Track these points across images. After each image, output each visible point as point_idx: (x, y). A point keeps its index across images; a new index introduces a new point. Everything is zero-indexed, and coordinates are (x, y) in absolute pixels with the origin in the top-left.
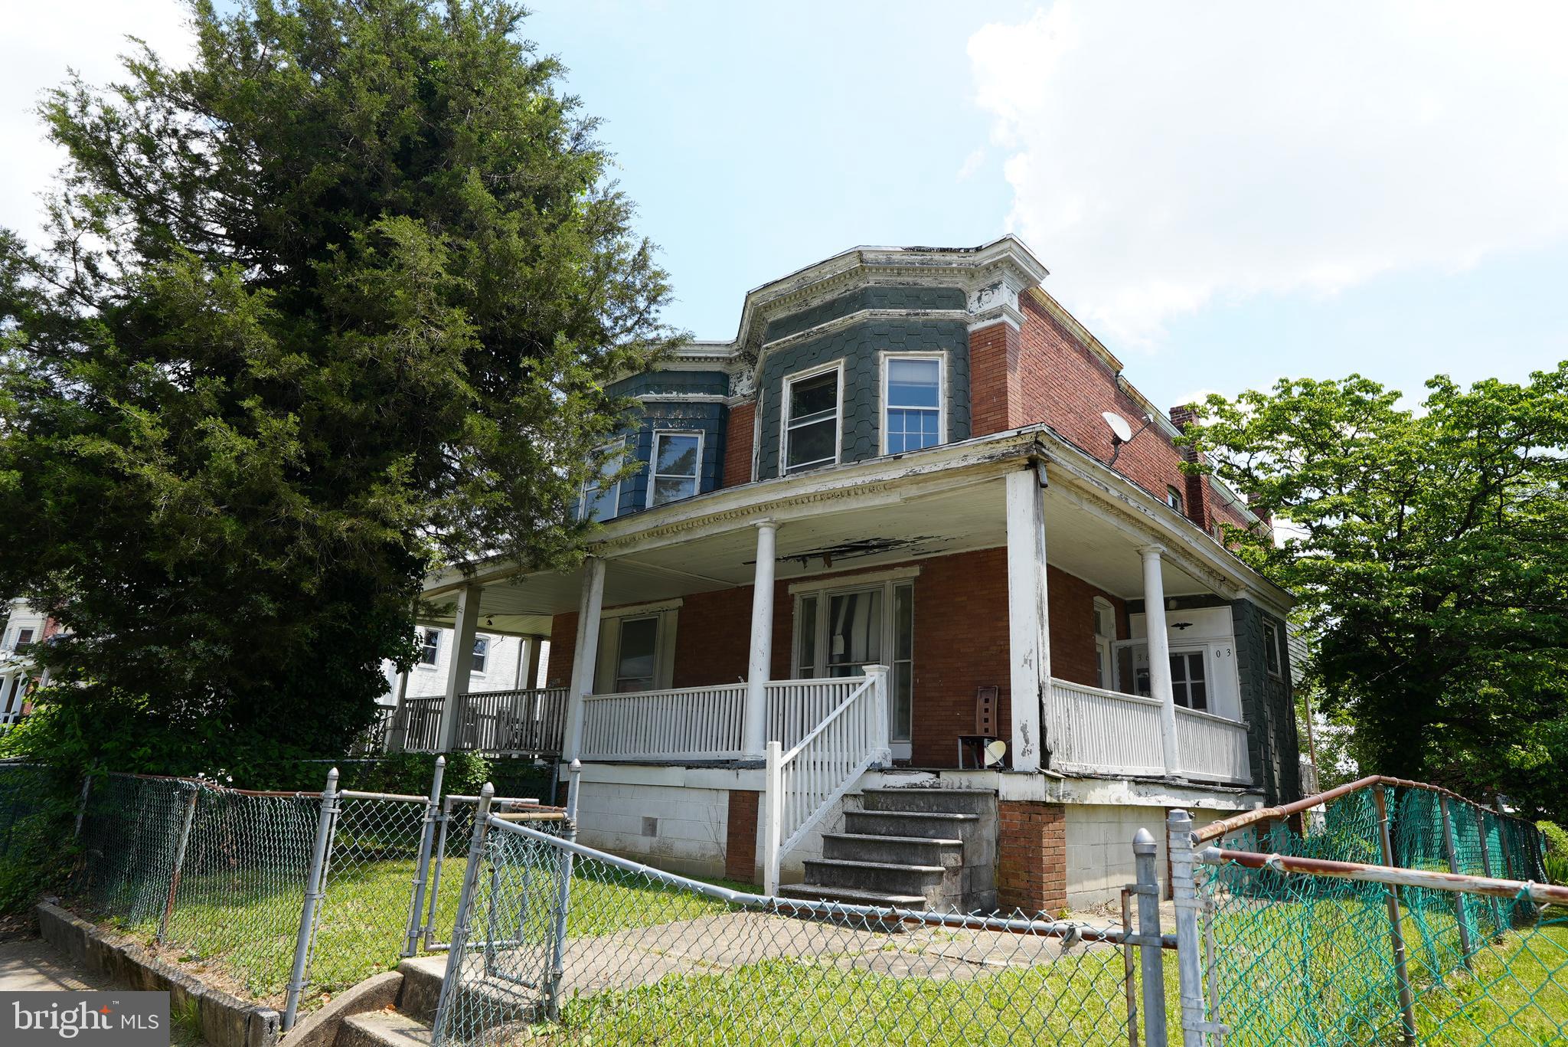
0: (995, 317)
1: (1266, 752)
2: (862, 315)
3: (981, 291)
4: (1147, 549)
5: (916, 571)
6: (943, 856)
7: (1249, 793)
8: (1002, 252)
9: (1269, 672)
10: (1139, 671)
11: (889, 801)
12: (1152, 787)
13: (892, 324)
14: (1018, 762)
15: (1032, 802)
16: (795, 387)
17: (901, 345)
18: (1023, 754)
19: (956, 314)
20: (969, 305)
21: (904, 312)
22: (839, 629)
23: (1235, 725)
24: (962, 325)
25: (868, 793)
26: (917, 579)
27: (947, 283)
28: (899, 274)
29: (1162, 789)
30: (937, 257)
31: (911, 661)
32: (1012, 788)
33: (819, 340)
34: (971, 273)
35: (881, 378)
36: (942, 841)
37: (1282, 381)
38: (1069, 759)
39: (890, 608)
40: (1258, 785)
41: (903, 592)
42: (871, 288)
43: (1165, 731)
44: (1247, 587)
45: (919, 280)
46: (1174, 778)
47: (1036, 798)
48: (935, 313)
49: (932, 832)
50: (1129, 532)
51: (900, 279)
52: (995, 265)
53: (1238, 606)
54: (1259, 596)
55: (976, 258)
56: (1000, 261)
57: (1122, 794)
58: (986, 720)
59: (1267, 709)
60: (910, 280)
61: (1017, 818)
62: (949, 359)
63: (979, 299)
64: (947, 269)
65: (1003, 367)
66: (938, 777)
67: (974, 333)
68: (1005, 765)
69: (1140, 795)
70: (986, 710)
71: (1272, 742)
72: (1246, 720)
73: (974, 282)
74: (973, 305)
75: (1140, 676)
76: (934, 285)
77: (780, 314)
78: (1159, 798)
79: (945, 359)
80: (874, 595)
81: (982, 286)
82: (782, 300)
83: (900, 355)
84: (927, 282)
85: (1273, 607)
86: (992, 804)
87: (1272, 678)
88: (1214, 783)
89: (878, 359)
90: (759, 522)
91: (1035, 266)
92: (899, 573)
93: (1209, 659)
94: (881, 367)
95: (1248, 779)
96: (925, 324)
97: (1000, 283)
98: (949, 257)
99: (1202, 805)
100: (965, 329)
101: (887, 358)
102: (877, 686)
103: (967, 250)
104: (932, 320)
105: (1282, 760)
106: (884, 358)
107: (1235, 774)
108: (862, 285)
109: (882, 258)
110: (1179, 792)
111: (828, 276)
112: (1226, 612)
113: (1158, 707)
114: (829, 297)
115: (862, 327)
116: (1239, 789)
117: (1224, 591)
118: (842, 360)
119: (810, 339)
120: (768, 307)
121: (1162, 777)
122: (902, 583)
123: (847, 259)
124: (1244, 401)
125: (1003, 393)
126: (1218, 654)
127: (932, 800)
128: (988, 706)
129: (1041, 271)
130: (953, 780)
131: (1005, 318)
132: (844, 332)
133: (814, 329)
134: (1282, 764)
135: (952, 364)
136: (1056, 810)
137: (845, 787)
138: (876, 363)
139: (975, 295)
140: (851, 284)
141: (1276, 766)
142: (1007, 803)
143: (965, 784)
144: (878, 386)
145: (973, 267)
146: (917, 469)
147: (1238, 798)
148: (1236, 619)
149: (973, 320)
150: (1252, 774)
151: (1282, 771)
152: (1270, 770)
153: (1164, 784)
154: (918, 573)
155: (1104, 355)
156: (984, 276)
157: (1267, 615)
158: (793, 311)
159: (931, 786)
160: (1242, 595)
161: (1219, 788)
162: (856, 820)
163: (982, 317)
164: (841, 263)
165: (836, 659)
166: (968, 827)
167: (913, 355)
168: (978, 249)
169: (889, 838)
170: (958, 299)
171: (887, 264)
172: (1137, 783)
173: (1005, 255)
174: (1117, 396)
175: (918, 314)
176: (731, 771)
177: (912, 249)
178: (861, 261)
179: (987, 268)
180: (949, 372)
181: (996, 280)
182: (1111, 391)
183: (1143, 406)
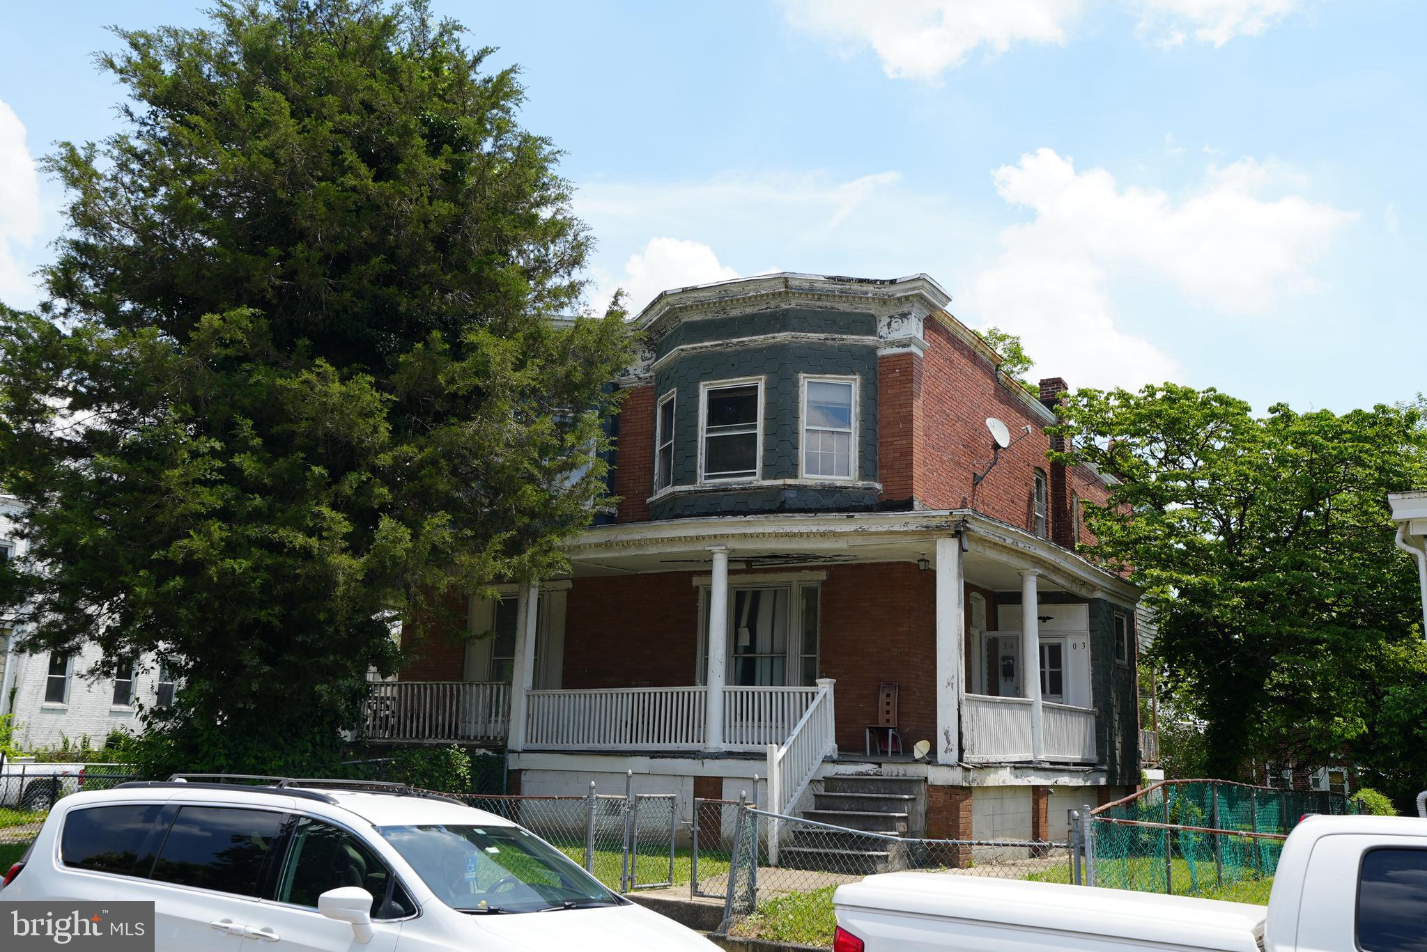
0: (904, 346)
1: (1110, 734)
2: (783, 337)
3: (891, 317)
4: (1026, 572)
5: (823, 576)
6: (898, 824)
7: (1095, 771)
8: (914, 289)
9: (1117, 661)
10: (1004, 658)
11: (845, 786)
12: (1025, 771)
13: (810, 346)
14: (941, 757)
15: (952, 787)
16: (711, 393)
17: (819, 368)
18: (946, 752)
19: (869, 340)
20: (879, 329)
21: (822, 336)
22: (744, 622)
23: (1086, 713)
24: (872, 350)
25: (827, 779)
26: (823, 583)
27: (861, 308)
28: (819, 299)
29: (1032, 772)
30: (856, 287)
31: (818, 656)
32: (939, 776)
33: (739, 353)
34: (884, 301)
35: (801, 399)
36: (897, 815)
37: (1147, 387)
38: (973, 753)
39: (797, 605)
40: (1102, 762)
41: (809, 593)
42: (793, 309)
43: (1035, 725)
44: (1103, 589)
45: (836, 305)
46: (1040, 762)
47: (956, 783)
48: (851, 339)
49: (884, 808)
50: (1015, 562)
51: (818, 303)
52: (907, 298)
53: (1094, 604)
54: (1112, 594)
55: (890, 290)
56: (912, 295)
57: (1005, 777)
58: (888, 712)
59: (1113, 695)
60: (828, 304)
61: (941, 798)
62: (861, 384)
63: (889, 325)
64: (863, 297)
65: (910, 395)
66: (880, 767)
67: (883, 357)
68: (931, 758)
69: (1017, 777)
70: (888, 704)
71: (1116, 724)
72: (1095, 706)
73: (885, 308)
74: (882, 329)
75: (1005, 663)
76: (849, 309)
77: (696, 317)
78: (1030, 779)
79: (858, 383)
80: (780, 593)
81: (892, 313)
82: (700, 305)
83: (817, 378)
84: (843, 307)
85: (1124, 600)
86: (923, 787)
87: (1119, 667)
88: (1067, 764)
89: (797, 381)
90: (715, 549)
91: (940, 296)
92: (808, 576)
93: (1066, 651)
94: (801, 389)
95: (1094, 758)
96: (840, 348)
97: (910, 313)
98: (866, 288)
99: (1059, 783)
100: (875, 354)
101: (806, 380)
102: (828, 697)
103: (883, 282)
104: (847, 345)
105: (1123, 740)
106: (804, 380)
107: (1084, 754)
108: (784, 306)
109: (806, 285)
110: (1043, 773)
111: (751, 294)
112: (1083, 610)
113: (1029, 705)
114: (748, 310)
115: (782, 348)
116: (1087, 768)
117: (1084, 592)
118: (763, 377)
119: (729, 349)
120: (685, 309)
121: (1030, 762)
122: (808, 585)
123: (773, 283)
124: (1113, 397)
125: (909, 420)
126: (1075, 646)
127: (880, 785)
128: (889, 700)
129: (944, 300)
130: (892, 770)
131: (913, 349)
132: (765, 349)
133: (735, 341)
134: (1123, 743)
135: (864, 388)
136: (966, 791)
137: (810, 776)
138: (796, 385)
139: (885, 320)
140: (773, 304)
141: (1118, 745)
142: (933, 786)
143: (901, 772)
144: (797, 408)
145: (886, 297)
146: (865, 527)
147: (1086, 775)
148: (1092, 615)
149: (882, 345)
150: (1098, 754)
151: (1123, 749)
152: (1113, 749)
153: (1033, 768)
154: (825, 578)
155: (987, 353)
156: (895, 305)
157: (1118, 608)
158: (710, 316)
159: (875, 774)
160: (1098, 595)
161: (1072, 768)
162: (824, 800)
163: (892, 344)
164: (765, 284)
165: (741, 650)
166: (910, 804)
167: (829, 378)
168: (893, 282)
169: (856, 813)
170: (867, 324)
171: (810, 289)
172: (1016, 768)
173: (916, 292)
174: (996, 390)
175: (834, 339)
176: (696, 761)
177: (834, 278)
178: (786, 287)
179: (899, 299)
180: (861, 396)
181: (906, 310)
182: (989, 385)
183: (1018, 393)
